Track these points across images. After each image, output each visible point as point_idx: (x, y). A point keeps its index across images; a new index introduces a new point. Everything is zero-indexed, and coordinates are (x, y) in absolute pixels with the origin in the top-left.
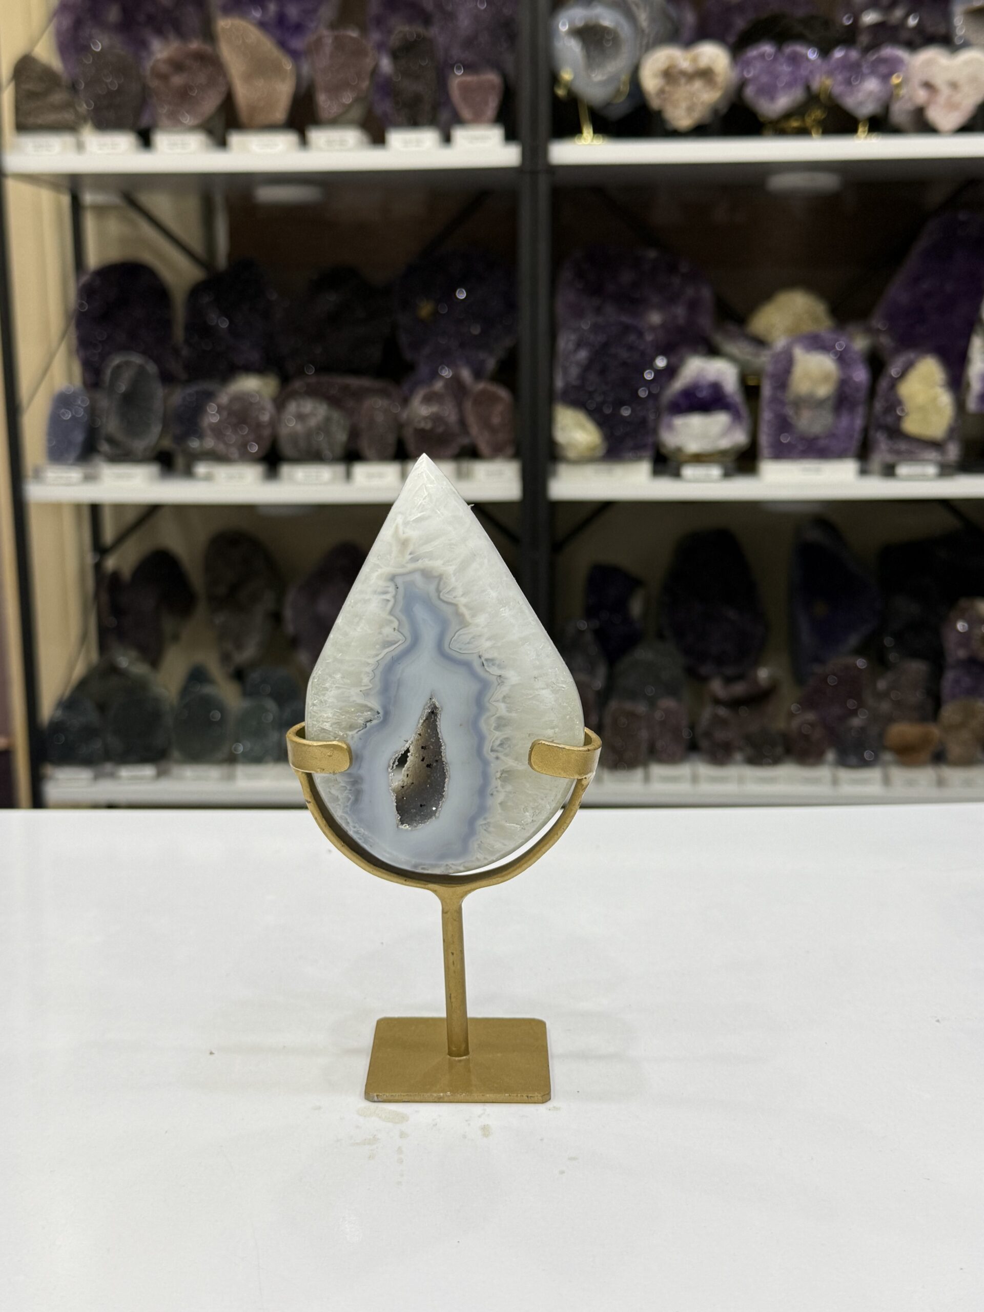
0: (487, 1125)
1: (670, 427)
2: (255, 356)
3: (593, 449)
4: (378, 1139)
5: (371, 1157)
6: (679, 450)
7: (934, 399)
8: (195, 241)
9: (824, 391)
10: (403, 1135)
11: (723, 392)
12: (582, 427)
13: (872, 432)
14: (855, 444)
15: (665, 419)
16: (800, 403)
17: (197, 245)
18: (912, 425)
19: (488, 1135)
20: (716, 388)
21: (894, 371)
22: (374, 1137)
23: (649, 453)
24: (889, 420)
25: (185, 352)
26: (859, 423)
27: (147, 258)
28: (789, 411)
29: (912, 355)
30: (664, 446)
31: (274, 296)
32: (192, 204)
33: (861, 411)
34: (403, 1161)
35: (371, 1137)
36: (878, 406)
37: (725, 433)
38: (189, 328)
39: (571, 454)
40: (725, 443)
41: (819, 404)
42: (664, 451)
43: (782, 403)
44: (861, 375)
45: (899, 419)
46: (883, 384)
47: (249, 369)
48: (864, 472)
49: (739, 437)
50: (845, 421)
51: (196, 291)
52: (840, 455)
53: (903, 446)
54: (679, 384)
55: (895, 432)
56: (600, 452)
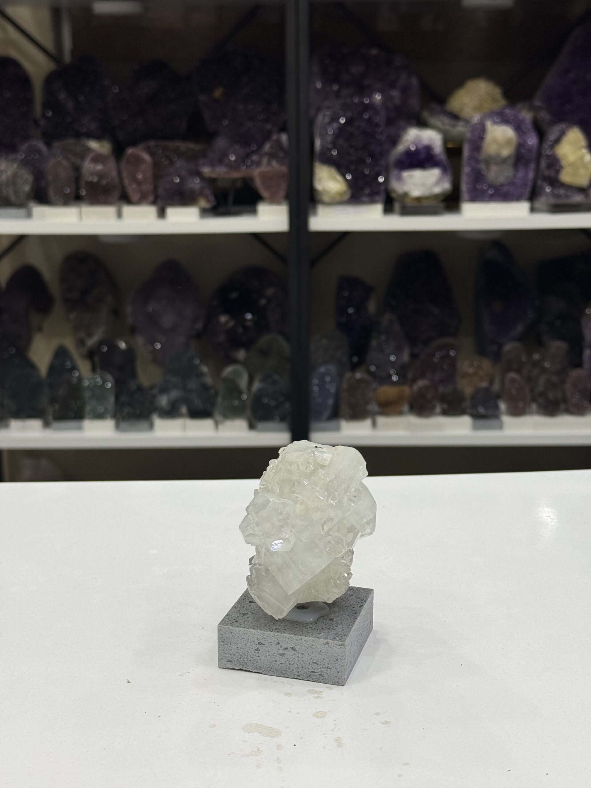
0: (340, 737)
1: (399, 179)
2: (93, 126)
3: (341, 194)
4: (262, 751)
5: (258, 766)
6: (406, 195)
7: (582, 158)
8: (48, 41)
9: (506, 152)
10: (279, 747)
11: (433, 154)
12: (334, 179)
13: (540, 182)
14: (528, 190)
15: (394, 172)
16: (488, 161)
17: (49, 44)
18: (566, 177)
19: (341, 746)
20: (428, 149)
21: (552, 137)
22: (258, 750)
23: (382, 197)
24: (552, 173)
25: (42, 123)
26: (531, 175)
27: (13, 54)
28: (482, 166)
29: (563, 126)
30: (394, 191)
31: (106, 82)
32: (45, 15)
33: (533, 166)
34: (282, 769)
35: (257, 750)
36: (543, 163)
37: (437, 183)
38: (46, 105)
39: (326, 198)
40: (437, 190)
41: (504, 161)
42: (394, 195)
43: (478, 161)
44: (532, 140)
45: (558, 172)
46: (546, 146)
47: (91, 136)
48: (533, 210)
49: (446, 186)
50: (520, 174)
51: (50, 79)
52: (517, 198)
53: (562, 192)
54: (401, 148)
55: (555, 182)
56: (346, 197)
